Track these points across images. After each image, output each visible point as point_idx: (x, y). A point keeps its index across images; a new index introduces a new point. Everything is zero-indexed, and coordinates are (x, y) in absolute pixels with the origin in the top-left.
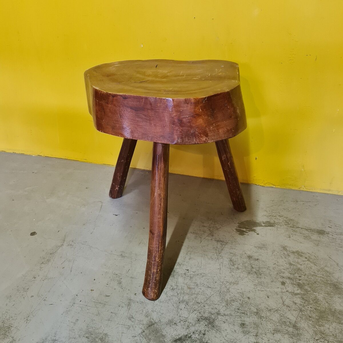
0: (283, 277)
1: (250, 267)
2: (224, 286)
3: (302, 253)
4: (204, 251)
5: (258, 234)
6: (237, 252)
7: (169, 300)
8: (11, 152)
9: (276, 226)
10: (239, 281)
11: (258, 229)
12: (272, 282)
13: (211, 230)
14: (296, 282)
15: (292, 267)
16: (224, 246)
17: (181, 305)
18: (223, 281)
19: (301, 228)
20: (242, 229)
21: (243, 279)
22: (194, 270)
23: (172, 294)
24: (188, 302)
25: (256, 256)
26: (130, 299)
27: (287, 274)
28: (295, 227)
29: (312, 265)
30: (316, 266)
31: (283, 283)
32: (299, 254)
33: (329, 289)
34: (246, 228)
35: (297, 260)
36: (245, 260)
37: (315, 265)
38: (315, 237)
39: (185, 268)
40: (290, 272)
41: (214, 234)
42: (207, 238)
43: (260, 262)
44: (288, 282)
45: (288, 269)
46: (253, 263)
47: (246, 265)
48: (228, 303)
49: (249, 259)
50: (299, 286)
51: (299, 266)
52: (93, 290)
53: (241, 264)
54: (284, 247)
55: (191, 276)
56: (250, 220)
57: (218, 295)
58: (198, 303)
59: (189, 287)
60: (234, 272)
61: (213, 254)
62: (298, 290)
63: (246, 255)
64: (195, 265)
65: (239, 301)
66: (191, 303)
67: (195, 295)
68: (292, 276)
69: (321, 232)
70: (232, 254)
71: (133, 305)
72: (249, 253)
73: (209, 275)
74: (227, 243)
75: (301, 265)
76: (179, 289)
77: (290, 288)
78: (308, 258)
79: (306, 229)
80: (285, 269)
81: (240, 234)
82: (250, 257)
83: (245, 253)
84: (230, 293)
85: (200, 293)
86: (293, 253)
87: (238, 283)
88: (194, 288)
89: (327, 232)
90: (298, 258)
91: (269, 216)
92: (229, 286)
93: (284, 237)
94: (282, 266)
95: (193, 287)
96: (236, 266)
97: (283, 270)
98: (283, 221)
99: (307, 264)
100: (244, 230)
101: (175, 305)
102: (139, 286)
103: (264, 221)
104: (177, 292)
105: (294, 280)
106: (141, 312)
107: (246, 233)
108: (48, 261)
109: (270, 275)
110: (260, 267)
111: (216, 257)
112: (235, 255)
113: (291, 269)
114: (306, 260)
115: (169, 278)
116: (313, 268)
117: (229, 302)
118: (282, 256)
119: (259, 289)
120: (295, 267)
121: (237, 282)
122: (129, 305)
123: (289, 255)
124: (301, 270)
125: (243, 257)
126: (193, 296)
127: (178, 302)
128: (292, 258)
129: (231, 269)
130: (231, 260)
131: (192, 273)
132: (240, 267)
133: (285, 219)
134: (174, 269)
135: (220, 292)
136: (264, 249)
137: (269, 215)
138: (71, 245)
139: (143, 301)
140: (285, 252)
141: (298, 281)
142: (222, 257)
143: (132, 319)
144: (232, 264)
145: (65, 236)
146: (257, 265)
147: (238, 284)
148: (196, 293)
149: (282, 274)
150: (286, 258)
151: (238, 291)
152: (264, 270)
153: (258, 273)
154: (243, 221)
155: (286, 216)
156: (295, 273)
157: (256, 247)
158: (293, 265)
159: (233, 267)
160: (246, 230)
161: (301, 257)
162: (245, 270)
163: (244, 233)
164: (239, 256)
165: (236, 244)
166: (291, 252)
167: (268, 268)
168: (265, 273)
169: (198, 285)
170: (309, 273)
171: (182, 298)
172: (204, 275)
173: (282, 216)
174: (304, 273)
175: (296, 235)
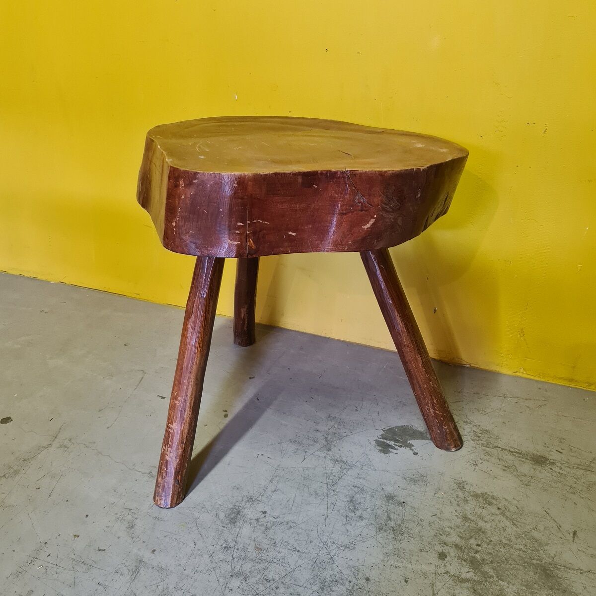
0: (445, 544)
1: (385, 518)
2: (325, 551)
3: (493, 497)
4: (305, 478)
5: (416, 454)
6: (366, 485)
7: (214, 569)
8: (17, 273)
10: (357, 543)
11: (418, 444)
12: (421, 551)
13: (328, 439)
14: (468, 554)
15: (467, 524)
16: (345, 471)
17: (233, 581)
18: (325, 540)
19: (502, 449)
20: (388, 442)
21: (365, 540)
22: (275, 514)
23: (222, 557)
24: (249, 576)
25: (401, 496)
26: (140, 561)
27: (454, 538)
28: (491, 446)
29: (508, 524)
30: (514, 528)
31: (442, 556)
32: (486, 499)
33: (531, 576)
34: (396, 441)
35: (479, 511)
36: (379, 503)
37: (514, 524)
38: (526, 468)
39: (260, 507)
40: (461, 535)
41: (332, 447)
42: (317, 453)
43: (407, 510)
44: (453, 554)
45: (458, 527)
46: (393, 511)
47: (379, 512)
48: (325, 586)
49: (388, 501)
50: (475, 564)
51: (481, 524)
52: (78, 536)
53: (368, 510)
54: (460, 484)
55: (269, 524)
56: (408, 426)
57: (310, 567)
58: (266, 580)
59: (258, 546)
60: (351, 525)
61: (321, 485)
62: (468, 572)
63: (383, 492)
64: (281, 505)
65: (347, 583)
66: (253, 580)
67: (266, 564)
68: (462, 543)
69: (540, 461)
70: (356, 489)
71: (142, 571)
72: (389, 489)
73: (303, 526)
74: (351, 467)
75: (486, 522)
77: (454, 566)
78: (503, 508)
79: (512, 452)
80: (451, 528)
81: (380, 450)
82: (390, 498)
83: (383, 489)
84: (335, 566)
85: (275, 561)
86: (476, 496)
87: (354, 548)
88: (267, 550)
89: (552, 461)
90: (484, 508)
92: (334, 552)
93: (465, 463)
94: (449, 520)
95: (266, 547)
96: (358, 513)
97: (447, 529)
98: (470, 432)
99: (499, 521)
100: (392, 443)
101: (221, 580)
102: (165, 536)
104: (233, 555)
105: (466, 550)
106: (154, 588)
107: (393, 450)
108: (16, 472)
109: (421, 537)
110: (405, 518)
111: (326, 491)
112: (362, 491)
113: (465, 528)
114: (498, 512)
116: (509, 530)
117: (326, 584)
118: (453, 500)
119: (392, 562)
120: (472, 524)
121: (352, 545)
122: (136, 570)
123: (466, 501)
124: (483, 532)
125: (376, 497)
126: (260, 566)
127: (230, 574)
128: (471, 508)
129: (348, 519)
130: (351, 501)
131: (271, 519)
132: (365, 515)
133: (474, 429)
135: (315, 562)
136: (420, 483)
138: (65, 447)
139: (164, 567)
140: (461, 495)
141: (473, 555)
142: (337, 492)
144: (352, 508)
145: (60, 429)
146: (399, 515)
148: (268, 560)
149: (444, 537)
150: (458, 505)
151: (351, 563)
152: (411, 525)
153: (398, 532)
154: (393, 426)
155: (478, 424)
156: (471, 537)
157: (405, 478)
158: (469, 521)
159: (353, 515)
160: (394, 445)
161: (490, 507)
162: (373, 522)
163: (390, 449)
164: (369, 493)
165: (369, 469)
166: (472, 494)
167: (420, 522)
168: (412, 532)
169: (276, 543)
170: (498, 539)
171: (239, 567)
172: (293, 525)
173: (471, 423)
174: (487, 538)
175: (488, 461)
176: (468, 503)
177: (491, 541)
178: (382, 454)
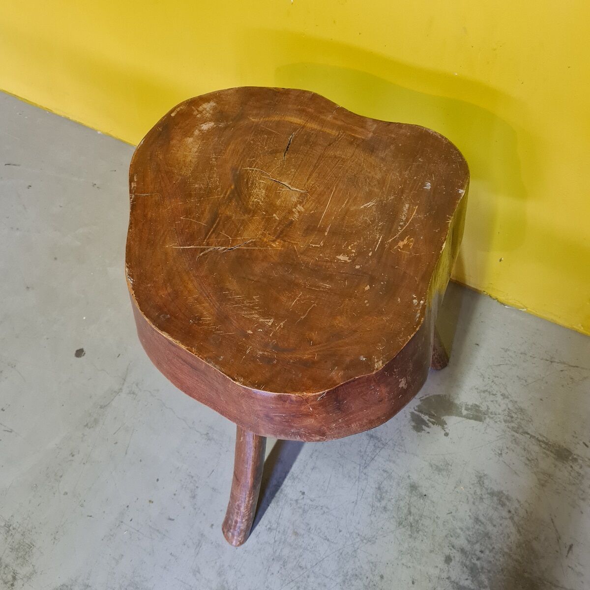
0: (453, 547)
1: (406, 511)
2: (351, 543)
3: (507, 498)
4: (341, 456)
5: (446, 435)
6: (395, 470)
7: (260, 550)
9: (488, 420)
10: (378, 537)
11: (452, 421)
12: (431, 552)
14: (470, 561)
15: (477, 527)
16: (378, 451)
17: (274, 565)
18: (352, 531)
19: (531, 436)
20: (423, 416)
21: (385, 535)
22: (312, 496)
23: (266, 539)
24: (286, 562)
25: (424, 486)
26: (202, 535)
27: (462, 542)
28: (521, 430)
29: (513, 530)
30: (518, 535)
31: (448, 559)
32: (501, 499)
34: (431, 415)
35: (491, 512)
36: (403, 493)
38: (548, 463)
39: (300, 487)
40: (469, 538)
43: (427, 503)
44: (457, 559)
45: (469, 529)
46: (414, 503)
47: (402, 504)
48: (347, 579)
49: (411, 492)
50: (473, 571)
51: (490, 528)
52: (152, 502)
53: (393, 500)
54: (481, 477)
55: (306, 507)
57: (336, 558)
58: (300, 567)
59: (296, 530)
60: (376, 516)
61: (355, 465)
62: (467, 579)
63: (408, 481)
64: (318, 486)
65: (365, 578)
66: (291, 566)
67: (301, 550)
68: (468, 547)
69: (563, 455)
70: (385, 475)
71: (204, 546)
72: (415, 477)
73: (334, 513)
74: (385, 445)
75: (494, 526)
76: (279, 532)
77: (456, 573)
78: (513, 512)
79: (539, 441)
80: (462, 529)
81: (414, 428)
82: (413, 488)
83: (409, 476)
84: (357, 560)
85: (309, 548)
86: (492, 494)
88: (303, 536)
89: (575, 457)
90: (496, 509)
91: (484, 392)
92: (358, 544)
93: (491, 451)
94: (461, 520)
95: (302, 532)
96: (384, 503)
97: (459, 531)
98: (504, 410)
99: (506, 526)
100: (426, 418)
101: (265, 562)
102: (221, 510)
103: (470, 403)
104: (275, 538)
105: (470, 557)
106: (213, 564)
107: (426, 428)
108: (96, 421)
109: (434, 536)
110: (424, 514)
111: (358, 474)
112: (390, 477)
113: (474, 530)
114: (508, 515)
115: (270, 505)
116: (513, 538)
117: (348, 577)
118: (470, 497)
119: (404, 561)
120: (481, 528)
121: (374, 539)
122: (199, 545)
123: (481, 499)
124: (489, 538)
125: (402, 485)
126: (297, 552)
127: (272, 558)
128: (484, 507)
129: (374, 509)
130: (379, 488)
131: (308, 501)
132: (390, 507)
133: (510, 405)
134: (283, 486)
135: (341, 553)
136: (445, 473)
137: (485, 389)
138: (134, 393)
139: (220, 544)
140: (478, 490)
141: (475, 561)
142: (368, 476)
143: (198, 575)
144: (378, 496)
146: (419, 510)
147: (374, 543)
148: (303, 546)
149: (453, 539)
150: (474, 503)
151: (370, 558)
152: (427, 522)
153: (415, 528)
154: (431, 395)
155: (516, 399)
156: (477, 542)
157: (431, 466)
158: (480, 523)
159: (379, 505)
160: (428, 420)
161: (502, 508)
162: (395, 516)
163: (423, 426)
164: (396, 480)
165: (400, 450)
166: (489, 491)
167: (436, 519)
168: (427, 530)
169: (311, 530)
170: (500, 546)
171: (279, 551)
172: (326, 510)
173: (508, 398)
174: (491, 545)
175: (513, 451)
176: (483, 502)
177: (494, 548)
178: (415, 432)
